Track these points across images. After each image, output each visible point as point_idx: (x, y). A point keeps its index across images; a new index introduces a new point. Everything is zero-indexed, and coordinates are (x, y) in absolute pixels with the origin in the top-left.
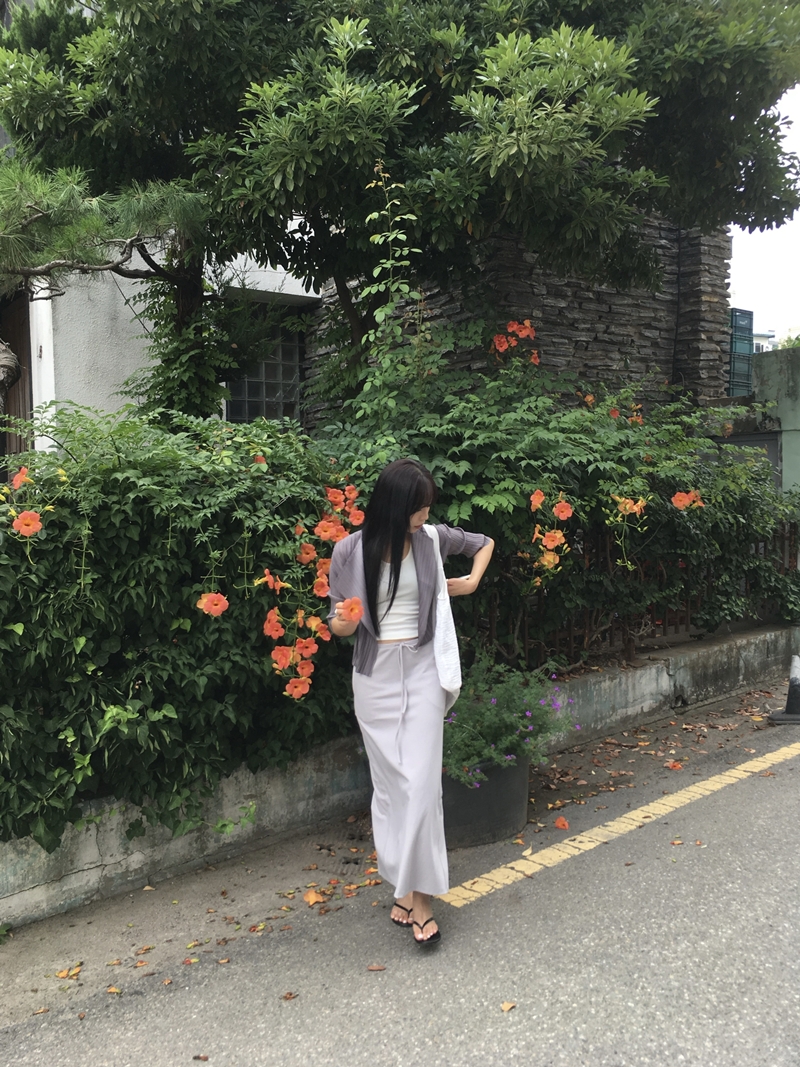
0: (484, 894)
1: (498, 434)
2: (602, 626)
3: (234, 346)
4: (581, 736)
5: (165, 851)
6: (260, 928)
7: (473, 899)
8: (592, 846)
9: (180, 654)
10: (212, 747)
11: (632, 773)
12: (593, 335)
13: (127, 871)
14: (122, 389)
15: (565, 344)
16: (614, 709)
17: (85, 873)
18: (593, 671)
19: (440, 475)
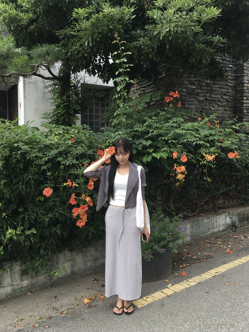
0: (150, 302)
1: (162, 131)
2: (204, 200)
3: (80, 102)
4: (196, 239)
5: (36, 280)
6: (64, 313)
7: (145, 305)
8: (194, 284)
9: (40, 210)
10: (52, 243)
11: (213, 254)
12: (205, 98)
13: (22, 287)
14: (43, 116)
15: (195, 101)
16: (209, 229)
17: (6, 288)
18: (201, 216)
19: (141, 145)
